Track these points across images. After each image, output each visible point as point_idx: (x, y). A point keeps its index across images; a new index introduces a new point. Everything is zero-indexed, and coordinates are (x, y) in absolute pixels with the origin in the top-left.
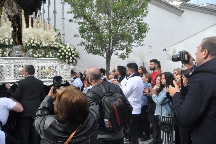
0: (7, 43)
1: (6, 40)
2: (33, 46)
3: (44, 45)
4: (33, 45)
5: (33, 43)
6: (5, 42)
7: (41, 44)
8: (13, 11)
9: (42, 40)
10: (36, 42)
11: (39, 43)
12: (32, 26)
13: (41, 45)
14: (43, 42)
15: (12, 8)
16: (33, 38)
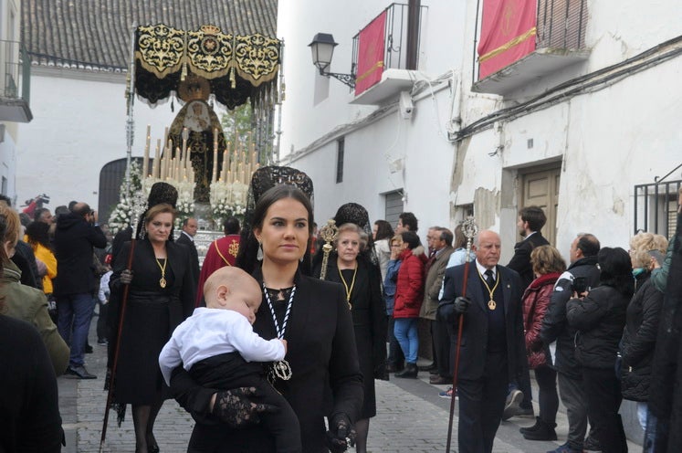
0: (186, 211)
1: (186, 205)
2: (223, 214)
3: (238, 212)
4: (222, 212)
5: (223, 209)
6: (183, 209)
7: (235, 209)
8: (201, 123)
9: (237, 202)
10: (227, 207)
11: (231, 208)
12: (226, 180)
13: (234, 213)
14: (238, 207)
15: (201, 117)
16: (223, 201)
